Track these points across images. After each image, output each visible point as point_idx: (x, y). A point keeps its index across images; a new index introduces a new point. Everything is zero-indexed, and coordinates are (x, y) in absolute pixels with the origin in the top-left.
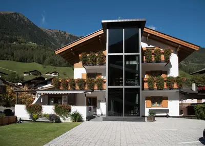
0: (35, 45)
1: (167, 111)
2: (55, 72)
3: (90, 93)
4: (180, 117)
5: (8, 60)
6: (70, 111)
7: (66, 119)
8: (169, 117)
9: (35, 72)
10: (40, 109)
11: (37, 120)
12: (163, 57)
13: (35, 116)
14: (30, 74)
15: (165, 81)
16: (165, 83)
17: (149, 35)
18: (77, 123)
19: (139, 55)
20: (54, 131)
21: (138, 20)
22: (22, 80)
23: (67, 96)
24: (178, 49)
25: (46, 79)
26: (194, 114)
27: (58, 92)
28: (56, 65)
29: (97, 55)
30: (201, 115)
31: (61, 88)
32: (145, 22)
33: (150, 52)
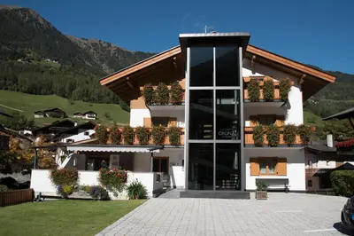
0: (55, 64)
1: (286, 181)
2: (90, 113)
3: (158, 151)
4: (307, 192)
5: (6, 89)
6: (125, 181)
7: (119, 194)
8: (289, 191)
9: (56, 112)
10: (76, 177)
11: (70, 197)
12: (277, 93)
13: (67, 188)
14: (45, 116)
15: (282, 132)
16: (281, 136)
17: (254, 57)
18: (137, 201)
19: (239, 91)
20: (105, 214)
21: (237, 34)
22: (31, 125)
23: (118, 156)
24: (302, 81)
25: (76, 125)
26: (330, 187)
27: (104, 149)
28: (93, 100)
29: (169, 87)
30: (342, 188)
31: (109, 142)
32: (249, 37)
33: (257, 84)
